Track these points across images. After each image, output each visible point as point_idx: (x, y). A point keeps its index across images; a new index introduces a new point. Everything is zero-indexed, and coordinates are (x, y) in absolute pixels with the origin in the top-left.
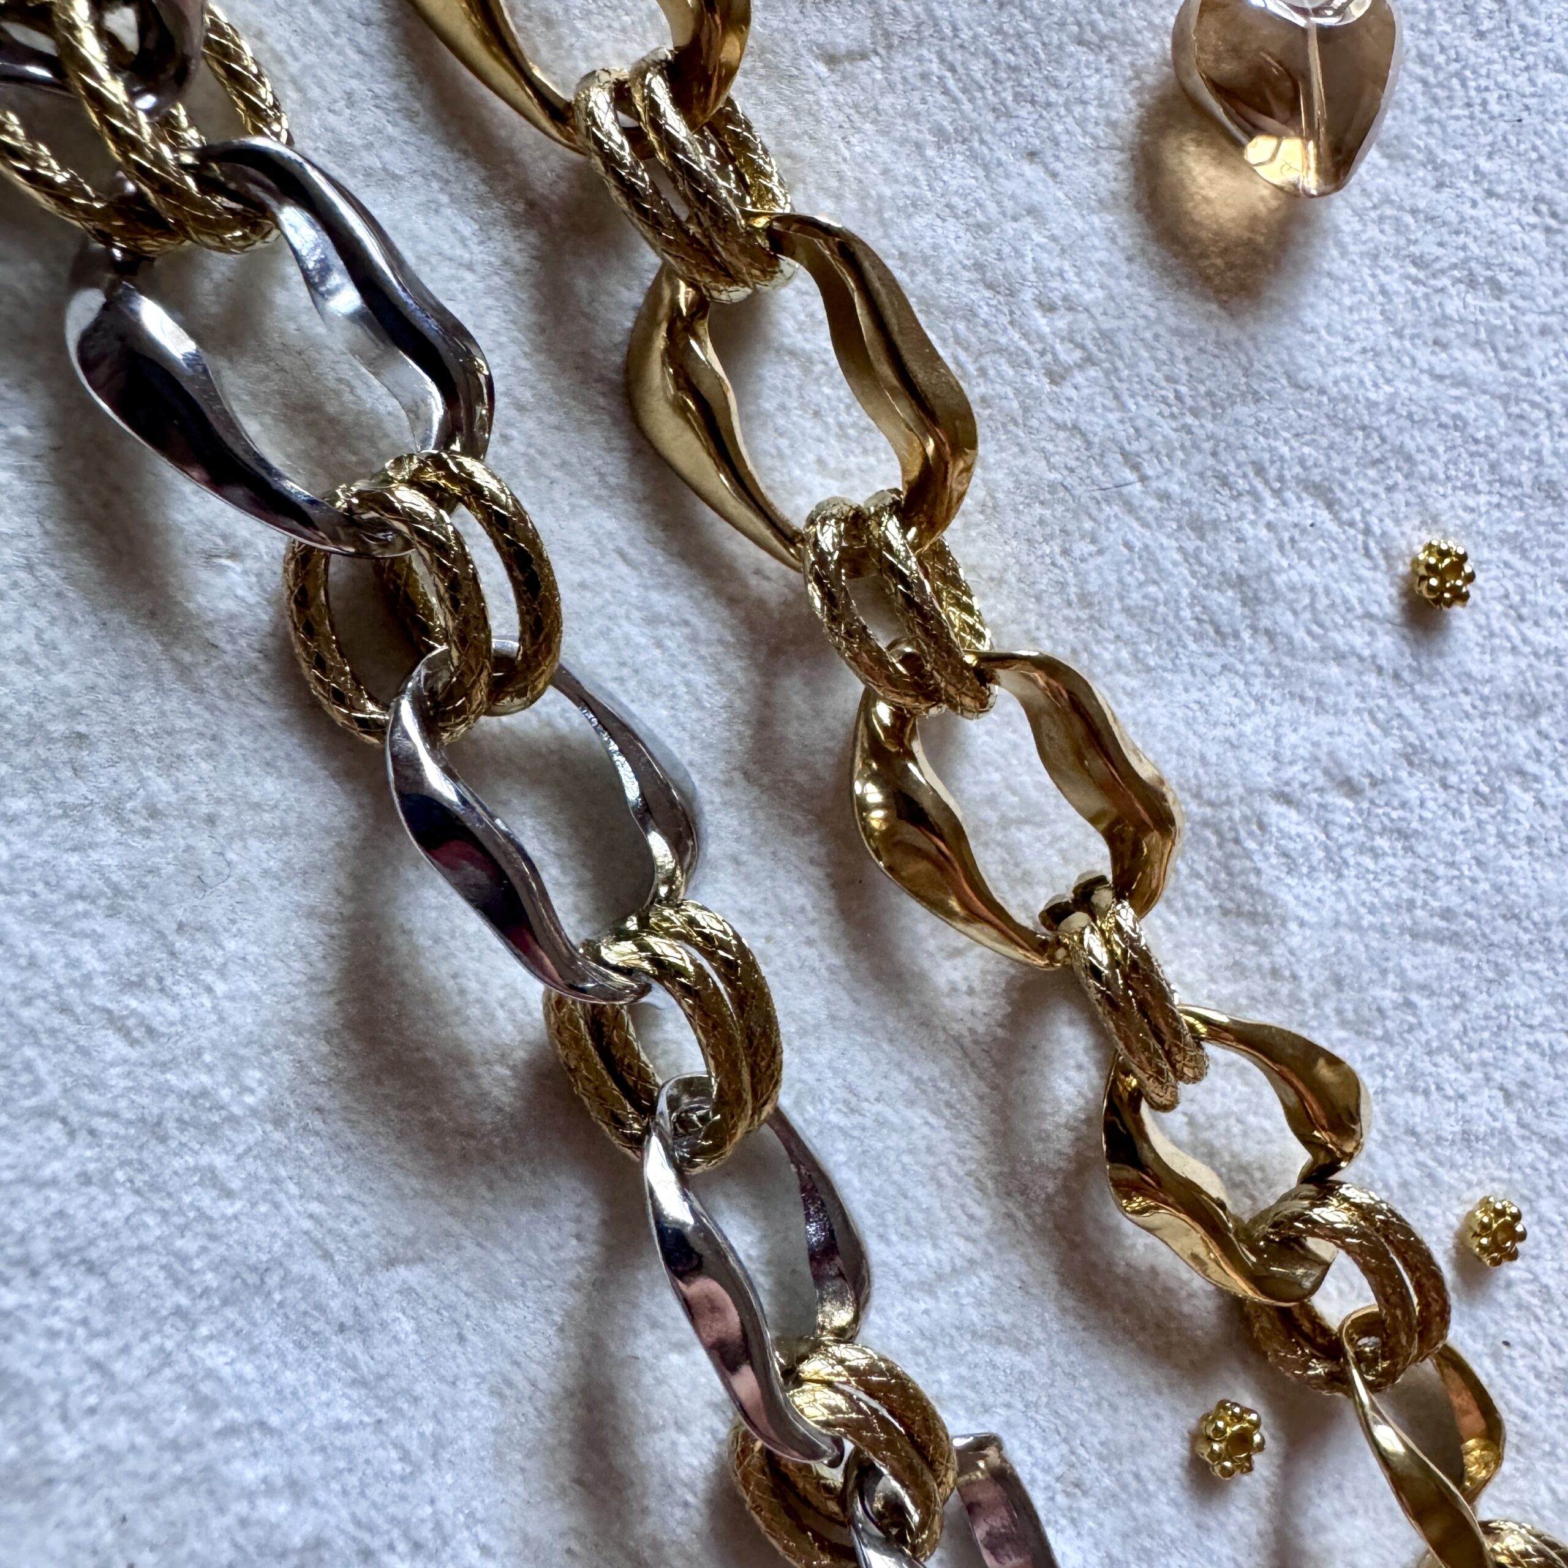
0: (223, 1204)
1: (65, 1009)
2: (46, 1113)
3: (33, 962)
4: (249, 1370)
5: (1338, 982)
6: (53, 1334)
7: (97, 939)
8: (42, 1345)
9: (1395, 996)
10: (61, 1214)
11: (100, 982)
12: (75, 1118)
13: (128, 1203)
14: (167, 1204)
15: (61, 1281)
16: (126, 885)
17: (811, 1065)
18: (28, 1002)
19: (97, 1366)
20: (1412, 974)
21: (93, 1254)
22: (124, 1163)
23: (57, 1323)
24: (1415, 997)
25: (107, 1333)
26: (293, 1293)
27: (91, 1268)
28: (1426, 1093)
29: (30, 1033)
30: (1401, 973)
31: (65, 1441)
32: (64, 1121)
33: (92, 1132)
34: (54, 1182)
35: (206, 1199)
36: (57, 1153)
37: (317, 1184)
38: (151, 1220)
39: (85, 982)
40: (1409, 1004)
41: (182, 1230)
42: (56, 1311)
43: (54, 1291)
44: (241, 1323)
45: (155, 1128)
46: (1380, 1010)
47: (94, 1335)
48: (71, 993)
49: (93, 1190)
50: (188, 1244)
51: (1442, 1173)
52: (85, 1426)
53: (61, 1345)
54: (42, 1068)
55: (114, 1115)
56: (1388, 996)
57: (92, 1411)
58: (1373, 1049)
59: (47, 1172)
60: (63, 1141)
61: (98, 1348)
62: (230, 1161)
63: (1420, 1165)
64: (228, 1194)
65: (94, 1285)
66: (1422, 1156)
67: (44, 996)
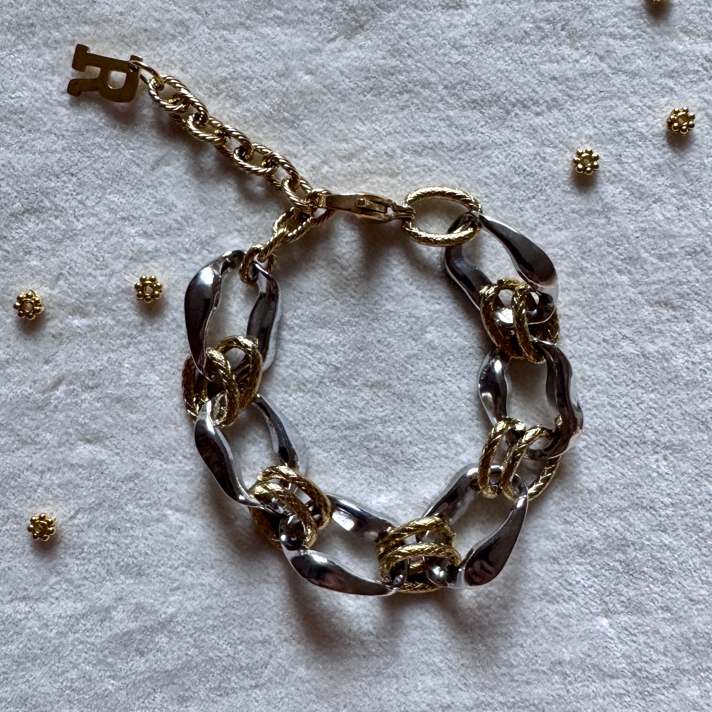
0: (105, 153)
1: (47, 102)
2: (50, 132)
3: (35, 90)
4: (124, 201)
5: (501, 24)
6: (67, 194)
7: (51, 81)
8: (65, 198)
9: (531, 25)
10: (60, 159)
11: (55, 93)
12: (57, 132)
13: (78, 155)
14: (88, 154)
15: (65, 179)
16: (54, 65)
17: (284, 86)
18: (36, 100)
19: (80, 202)
20: (537, 15)
21: (72, 170)
22: (74, 143)
23: (67, 190)
24: (542, 24)
25: (81, 193)
26: (132, 177)
27: (72, 175)
28: (558, 62)
29: (39, 110)
30: (533, 16)
31: (77, 223)
32: (55, 134)
33: (63, 136)
34: (56, 151)
35: (99, 152)
36: (54, 143)
37: (132, 145)
38: (86, 160)
39: (50, 94)
40: (539, 28)
41: (95, 162)
42: (66, 187)
43: (64, 182)
44: (118, 188)
45: (79, 132)
46: (526, 32)
47: (78, 194)
48: (48, 97)
49: (67, 152)
50: (98, 166)
51: (572, 92)
52: (82, 220)
53: (69, 197)
54: (45, 120)
55: (67, 130)
56: (527, 26)
57: (82, 216)
58: (526, 48)
59: (53, 148)
60: (56, 138)
61: (79, 197)
62: (103, 140)
63: (560, 91)
64: (106, 150)
65: (74, 179)
66: (560, 87)
67: (40, 98)
